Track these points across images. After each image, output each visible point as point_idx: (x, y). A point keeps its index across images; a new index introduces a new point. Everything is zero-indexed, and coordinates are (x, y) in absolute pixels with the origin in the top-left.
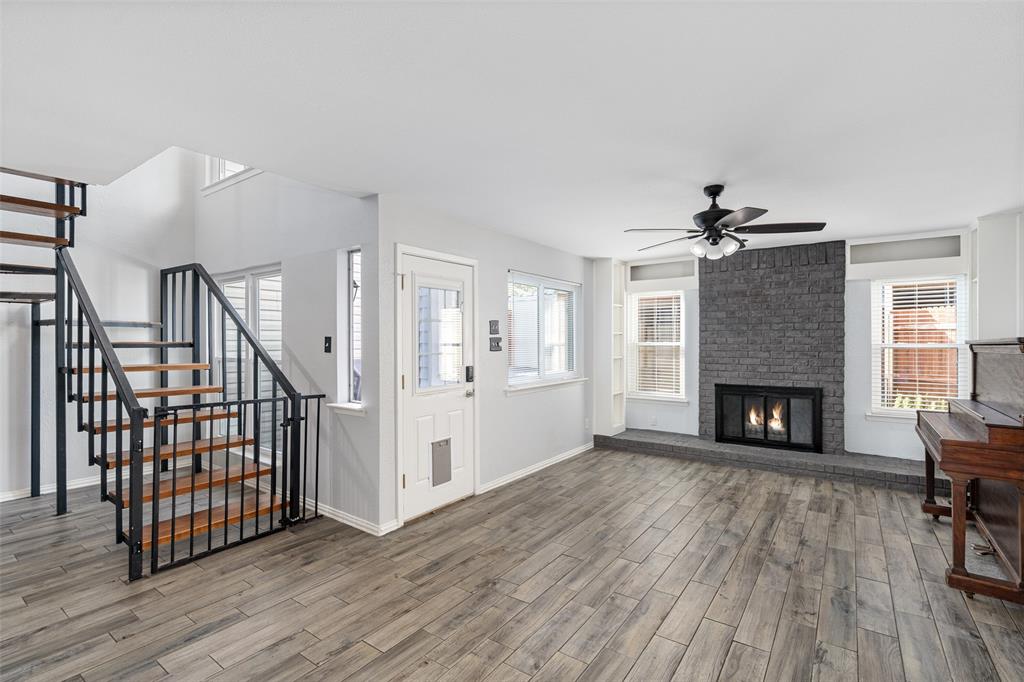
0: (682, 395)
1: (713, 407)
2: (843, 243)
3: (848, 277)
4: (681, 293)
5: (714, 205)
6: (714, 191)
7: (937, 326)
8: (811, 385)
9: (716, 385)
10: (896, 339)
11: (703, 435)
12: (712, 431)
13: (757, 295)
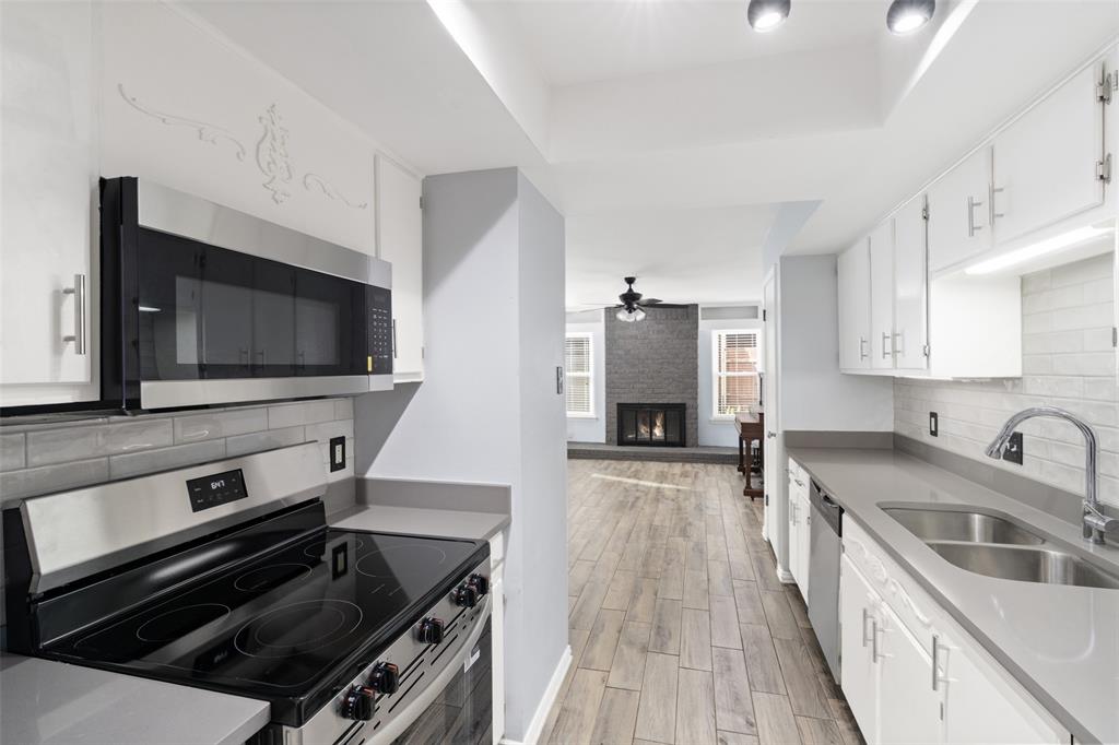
0: (591, 413)
1: (615, 420)
2: (697, 305)
3: (700, 329)
4: (590, 335)
5: (630, 290)
6: (630, 281)
7: (750, 360)
8: (679, 401)
9: (618, 404)
10: (728, 370)
11: (609, 442)
12: (615, 438)
13: (645, 339)
